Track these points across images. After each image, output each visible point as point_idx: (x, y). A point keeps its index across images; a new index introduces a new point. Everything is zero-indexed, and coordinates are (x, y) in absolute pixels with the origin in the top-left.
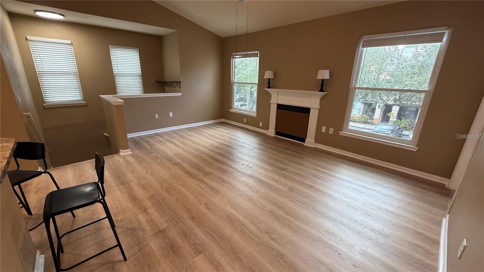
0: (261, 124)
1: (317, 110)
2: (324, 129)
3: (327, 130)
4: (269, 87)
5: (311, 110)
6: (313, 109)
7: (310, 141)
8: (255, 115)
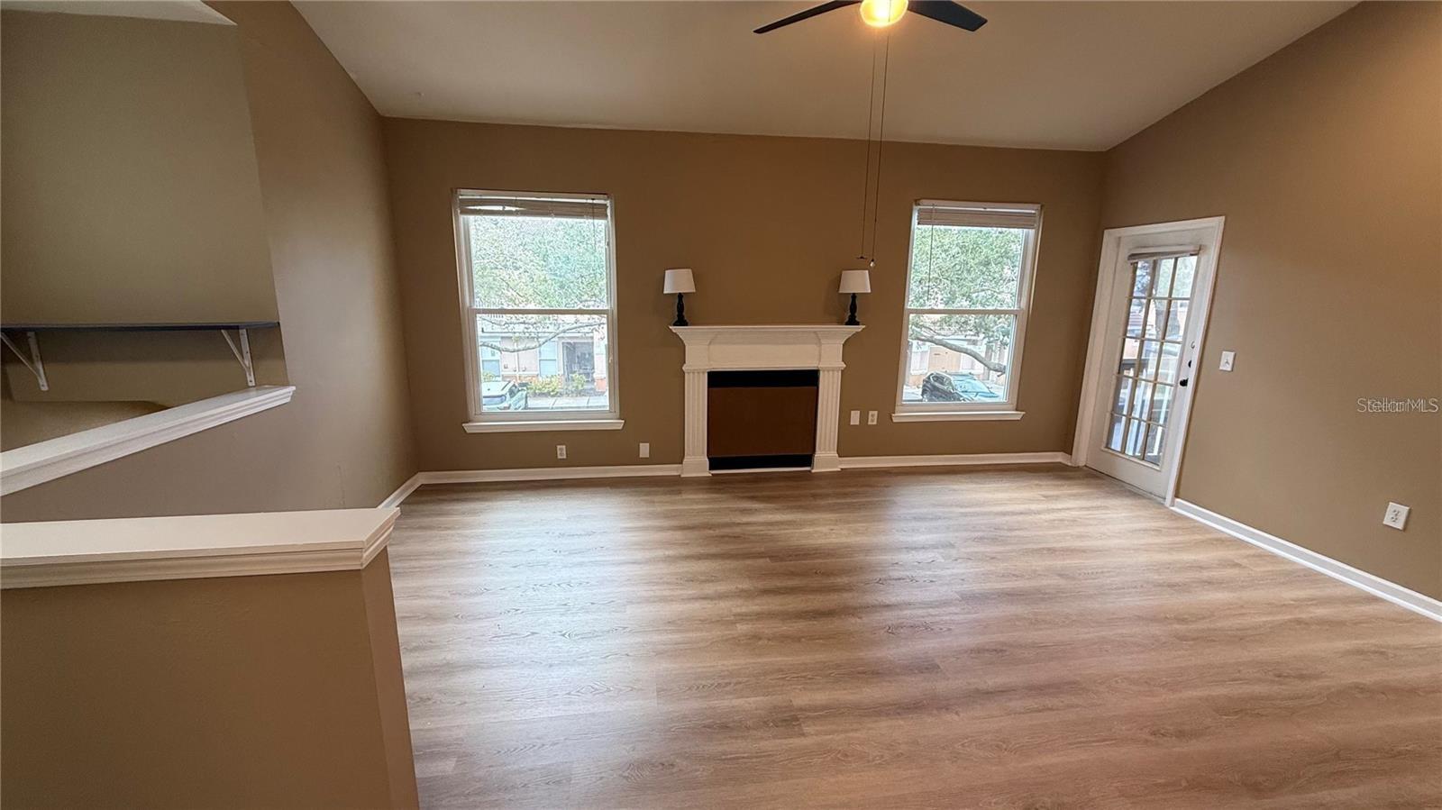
0: (644, 450)
1: (838, 371)
2: (855, 418)
3: (864, 418)
4: (681, 322)
5: (821, 374)
6: (826, 372)
7: (827, 458)
8: (618, 424)
